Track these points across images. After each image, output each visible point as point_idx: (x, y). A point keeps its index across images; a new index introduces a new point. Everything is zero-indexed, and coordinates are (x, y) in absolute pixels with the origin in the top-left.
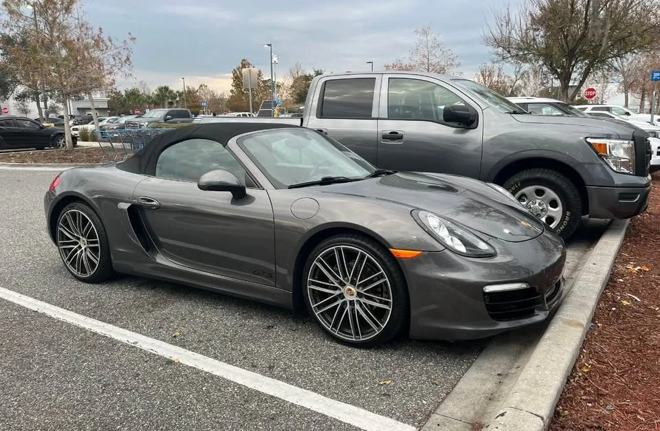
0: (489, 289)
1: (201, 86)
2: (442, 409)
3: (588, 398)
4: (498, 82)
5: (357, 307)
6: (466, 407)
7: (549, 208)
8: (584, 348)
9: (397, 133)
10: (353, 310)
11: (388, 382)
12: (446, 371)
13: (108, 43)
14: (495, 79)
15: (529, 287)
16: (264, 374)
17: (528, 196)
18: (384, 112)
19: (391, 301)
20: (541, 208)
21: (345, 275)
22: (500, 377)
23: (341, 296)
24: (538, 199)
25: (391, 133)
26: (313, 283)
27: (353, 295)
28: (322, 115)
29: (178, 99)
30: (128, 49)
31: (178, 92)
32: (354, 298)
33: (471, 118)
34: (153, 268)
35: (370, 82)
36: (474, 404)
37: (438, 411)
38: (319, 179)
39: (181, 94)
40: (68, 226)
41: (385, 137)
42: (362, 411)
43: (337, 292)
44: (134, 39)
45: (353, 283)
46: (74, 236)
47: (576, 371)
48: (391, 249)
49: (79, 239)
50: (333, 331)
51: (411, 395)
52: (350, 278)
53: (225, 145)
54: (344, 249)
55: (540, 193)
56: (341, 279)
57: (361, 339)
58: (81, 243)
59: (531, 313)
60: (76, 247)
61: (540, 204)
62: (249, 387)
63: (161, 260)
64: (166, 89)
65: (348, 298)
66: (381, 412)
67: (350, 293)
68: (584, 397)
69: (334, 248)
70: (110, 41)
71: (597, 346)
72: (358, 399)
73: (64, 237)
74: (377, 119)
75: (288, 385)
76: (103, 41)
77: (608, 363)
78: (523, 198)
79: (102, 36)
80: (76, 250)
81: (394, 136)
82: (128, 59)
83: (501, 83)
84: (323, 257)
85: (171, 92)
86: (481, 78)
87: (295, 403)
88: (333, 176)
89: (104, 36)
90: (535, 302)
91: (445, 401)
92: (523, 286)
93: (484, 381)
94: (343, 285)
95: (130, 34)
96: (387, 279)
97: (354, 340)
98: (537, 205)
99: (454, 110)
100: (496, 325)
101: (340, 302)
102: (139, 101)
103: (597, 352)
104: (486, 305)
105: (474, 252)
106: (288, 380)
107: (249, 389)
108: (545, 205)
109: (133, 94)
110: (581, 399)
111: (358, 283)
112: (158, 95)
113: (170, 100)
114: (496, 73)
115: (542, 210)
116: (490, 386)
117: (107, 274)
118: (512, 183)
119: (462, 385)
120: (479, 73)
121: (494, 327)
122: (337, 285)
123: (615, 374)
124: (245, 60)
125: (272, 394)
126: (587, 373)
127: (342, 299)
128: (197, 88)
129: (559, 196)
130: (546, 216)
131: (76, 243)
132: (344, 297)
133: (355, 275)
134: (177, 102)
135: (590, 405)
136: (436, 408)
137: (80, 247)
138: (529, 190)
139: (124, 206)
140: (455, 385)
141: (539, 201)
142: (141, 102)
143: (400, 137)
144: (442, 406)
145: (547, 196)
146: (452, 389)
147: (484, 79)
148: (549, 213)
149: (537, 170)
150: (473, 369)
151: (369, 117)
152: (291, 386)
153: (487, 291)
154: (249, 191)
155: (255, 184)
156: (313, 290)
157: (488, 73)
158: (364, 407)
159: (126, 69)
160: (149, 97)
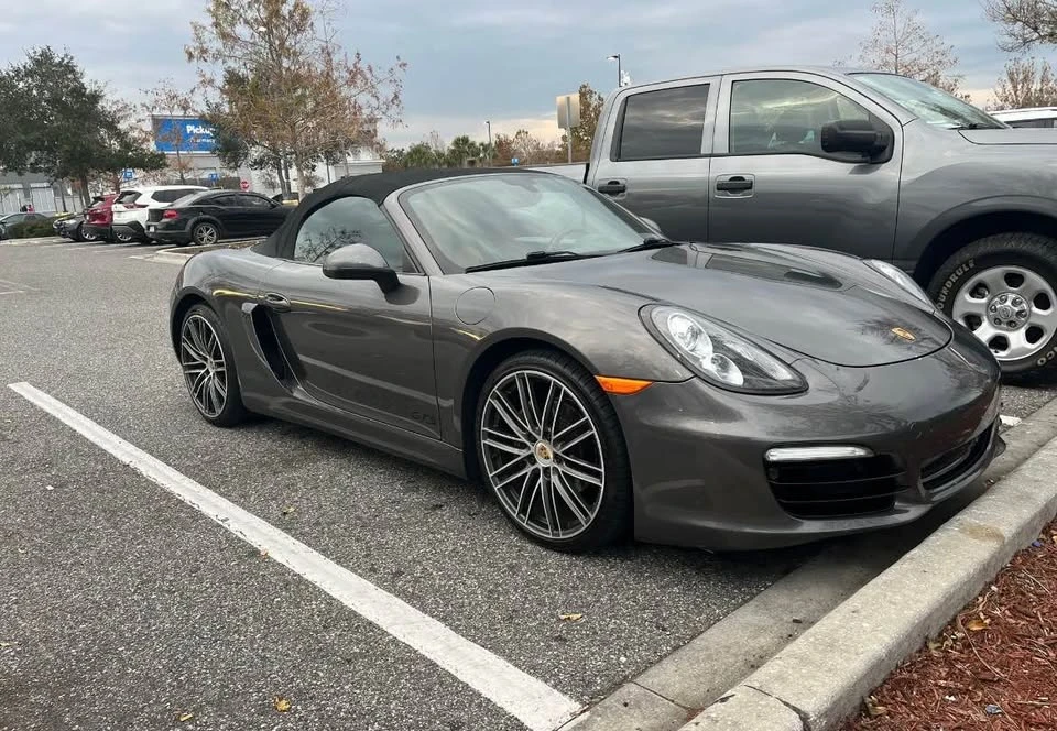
0: (776, 455)
1: (519, 133)
2: (648, 677)
3: (951, 684)
4: (1041, 90)
5: (554, 479)
6: (697, 677)
7: (1035, 309)
8: (996, 582)
9: (742, 179)
10: (548, 484)
11: (575, 617)
12: (696, 606)
13: (368, 75)
14: (1036, 86)
15: (871, 455)
16: (380, 583)
17: (991, 286)
18: (722, 143)
19: (603, 470)
20: (1017, 309)
21: (534, 424)
22: (795, 626)
23: (531, 459)
24: (1013, 292)
25: (732, 179)
26: (491, 436)
27: (548, 458)
28: (619, 155)
29: (482, 155)
30: (395, 81)
31: (482, 144)
32: (550, 463)
33: (877, 143)
34: (287, 404)
35: (700, 92)
36: (715, 672)
37: (638, 680)
38: (523, 256)
39: (486, 148)
40: (191, 340)
41: (721, 187)
42: (502, 662)
43: (523, 453)
44: (405, 65)
45: (546, 436)
46: (199, 355)
47: (955, 628)
48: (597, 377)
49: (206, 359)
50: (521, 519)
51: (605, 643)
52: (541, 427)
53: (380, 203)
54: (532, 378)
55: (1014, 280)
56: (529, 429)
57: (561, 537)
58: (208, 366)
59: (885, 507)
60: (203, 371)
61: (1014, 303)
62: (345, 604)
63: (299, 393)
64: (465, 140)
65: (542, 463)
66: (533, 670)
67: (544, 454)
68: (942, 682)
69: (515, 374)
70: (371, 71)
71: (1028, 580)
72: (507, 642)
73: (189, 358)
74: (711, 156)
75: (407, 606)
76: (361, 73)
77: (1036, 616)
78: (982, 290)
79: (359, 66)
80: (203, 377)
81: (738, 184)
82: (396, 97)
83: (1048, 92)
84: (502, 390)
85: (473, 144)
86: (1009, 86)
87: (401, 638)
88: (549, 250)
89: (363, 66)
90: (892, 486)
91: (665, 661)
92: (859, 452)
93: (760, 630)
94: (534, 440)
95: (398, 58)
96: (594, 431)
97: (551, 537)
98: (1009, 303)
99: (843, 129)
100: (799, 524)
101: (529, 470)
102: (425, 162)
103: (1023, 594)
104: (772, 486)
105: (759, 386)
106: (410, 598)
107: (343, 607)
108: (1025, 306)
109: (419, 152)
110: (936, 685)
111: (553, 438)
112: (453, 151)
113: (471, 159)
114: (1038, 77)
115: (1019, 313)
116: (764, 641)
117: (238, 415)
118: (958, 262)
119: (715, 636)
120: (1006, 78)
121: (792, 528)
122: (523, 440)
123: (1041, 641)
124: (585, 87)
125: (371, 618)
126: (976, 633)
127: (533, 464)
128: (511, 137)
129: (1053, 287)
130: (1026, 326)
131: (203, 366)
132: (534, 462)
133: (548, 422)
134: (481, 160)
135: (952, 698)
136: (640, 674)
137: (208, 372)
138: (992, 275)
139: (249, 307)
140: (702, 632)
141: (1014, 296)
142: (429, 162)
143: (749, 186)
144: (652, 671)
145: (1028, 287)
146: (692, 639)
147: (1015, 87)
148: (1034, 321)
149: (1009, 235)
150: (751, 606)
151: (696, 154)
152: (410, 608)
153: (772, 458)
154: (403, 278)
155: (414, 267)
156: (491, 447)
157: (1021, 77)
158: (509, 658)
159: (393, 111)
160: (440, 155)
